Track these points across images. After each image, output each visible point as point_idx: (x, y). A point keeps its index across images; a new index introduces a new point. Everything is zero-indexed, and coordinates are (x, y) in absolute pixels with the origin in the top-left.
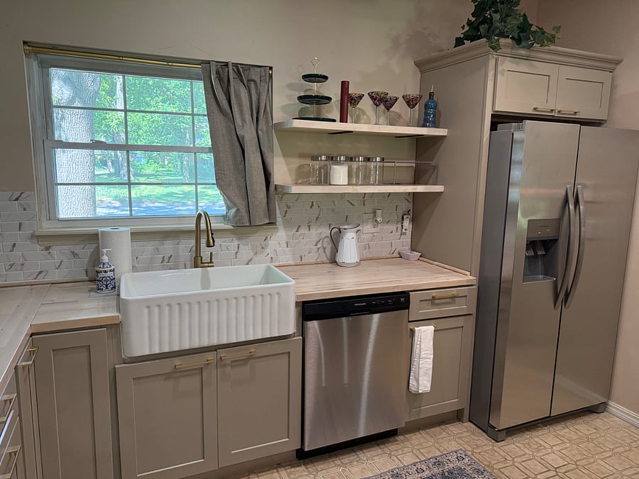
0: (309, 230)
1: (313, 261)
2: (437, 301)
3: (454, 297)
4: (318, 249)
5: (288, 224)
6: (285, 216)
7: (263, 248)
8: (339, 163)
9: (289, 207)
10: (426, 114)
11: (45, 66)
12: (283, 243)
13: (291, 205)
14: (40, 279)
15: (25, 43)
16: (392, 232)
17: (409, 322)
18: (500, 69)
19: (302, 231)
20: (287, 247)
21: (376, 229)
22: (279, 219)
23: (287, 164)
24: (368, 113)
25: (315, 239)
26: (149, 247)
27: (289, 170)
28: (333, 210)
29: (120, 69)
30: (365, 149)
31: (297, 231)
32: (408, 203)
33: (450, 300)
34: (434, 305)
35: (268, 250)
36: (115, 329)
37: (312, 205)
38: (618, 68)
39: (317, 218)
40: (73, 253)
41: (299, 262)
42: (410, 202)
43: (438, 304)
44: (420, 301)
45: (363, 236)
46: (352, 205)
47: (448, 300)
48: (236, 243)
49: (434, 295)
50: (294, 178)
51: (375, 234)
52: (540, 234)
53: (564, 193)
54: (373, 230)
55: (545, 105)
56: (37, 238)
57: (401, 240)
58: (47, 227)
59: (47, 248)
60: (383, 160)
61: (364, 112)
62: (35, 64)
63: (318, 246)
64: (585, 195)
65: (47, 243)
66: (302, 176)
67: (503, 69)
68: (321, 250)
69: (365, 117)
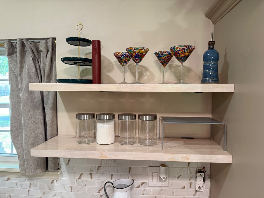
0: (91, 178)
4: (101, 196)
5: (71, 171)
6: (68, 164)
7: (50, 189)
8: (103, 121)
10: (206, 67)
12: (68, 187)
16: (184, 187)
19: (84, 178)
20: (71, 191)
21: (164, 183)
22: (63, 166)
24: (151, 70)
25: (97, 187)
31: (80, 178)
35: (54, 192)
39: (99, 167)
45: (149, 189)
48: (27, 183)
51: (163, 188)
54: (160, 184)
57: (196, 196)
61: (146, 69)
69: (148, 73)
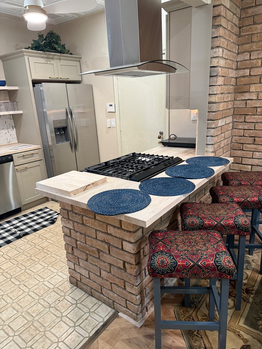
2: (25, 157)
3: (32, 154)
16: (6, 133)
17: (15, 166)
33: (31, 155)
34: (24, 158)
38: (81, 60)
42: (11, 119)
44: (18, 157)
47: (30, 156)
49: (23, 154)
52: (59, 125)
53: (65, 110)
55: (54, 77)
64: (74, 111)
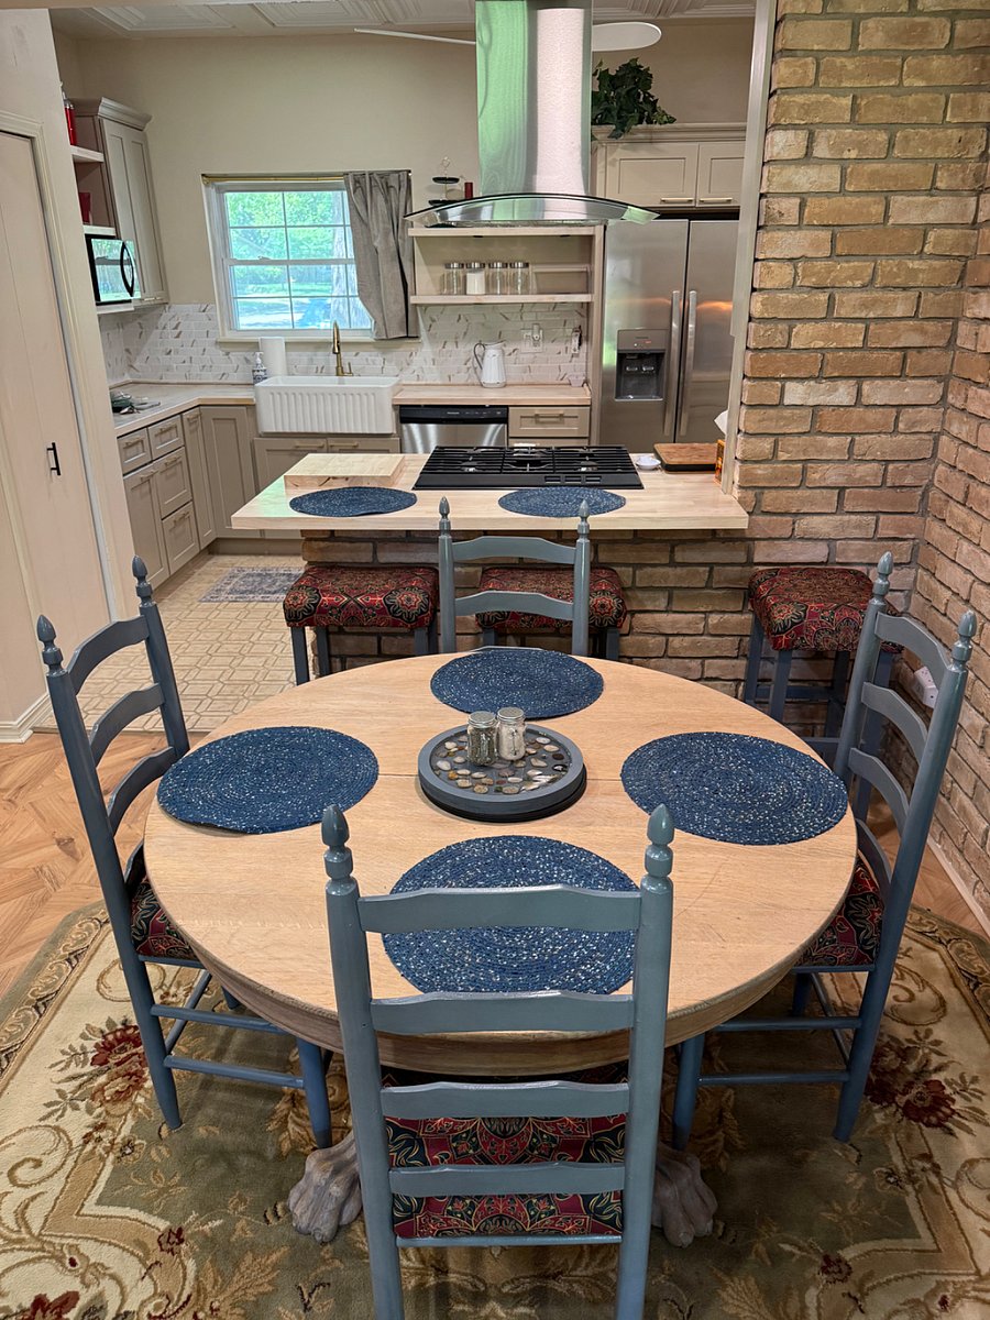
0: (456, 346)
1: (463, 382)
2: (541, 420)
3: (561, 416)
4: (468, 369)
5: (433, 338)
6: (431, 329)
7: (408, 364)
8: (474, 271)
9: (433, 321)
11: (221, 191)
12: (429, 360)
13: (435, 317)
14: (223, 381)
15: (203, 175)
16: (559, 353)
17: (509, 437)
18: (609, 159)
19: (450, 346)
20: (434, 364)
21: (538, 349)
22: (423, 333)
23: (430, 272)
25: (464, 357)
26: (303, 357)
27: (433, 280)
28: (483, 325)
29: (278, 188)
30: (519, 252)
31: (444, 347)
32: (579, 317)
33: (557, 420)
34: (537, 422)
35: (413, 367)
36: (251, 407)
37: (460, 318)
39: (465, 333)
40: (246, 359)
41: (447, 382)
42: (582, 316)
43: (543, 423)
44: (521, 417)
46: (507, 318)
47: (555, 419)
48: (381, 357)
49: (537, 412)
50: (438, 288)
51: (536, 354)
52: (637, 346)
54: (533, 349)
55: (679, 197)
56: (220, 344)
57: (572, 364)
58: (230, 336)
59: (227, 354)
60: (526, 265)
62: (213, 191)
63: (468, 365)
65: (228, 350)
66: (445, 286)
67: (615, 160)
68: (471, 370)
